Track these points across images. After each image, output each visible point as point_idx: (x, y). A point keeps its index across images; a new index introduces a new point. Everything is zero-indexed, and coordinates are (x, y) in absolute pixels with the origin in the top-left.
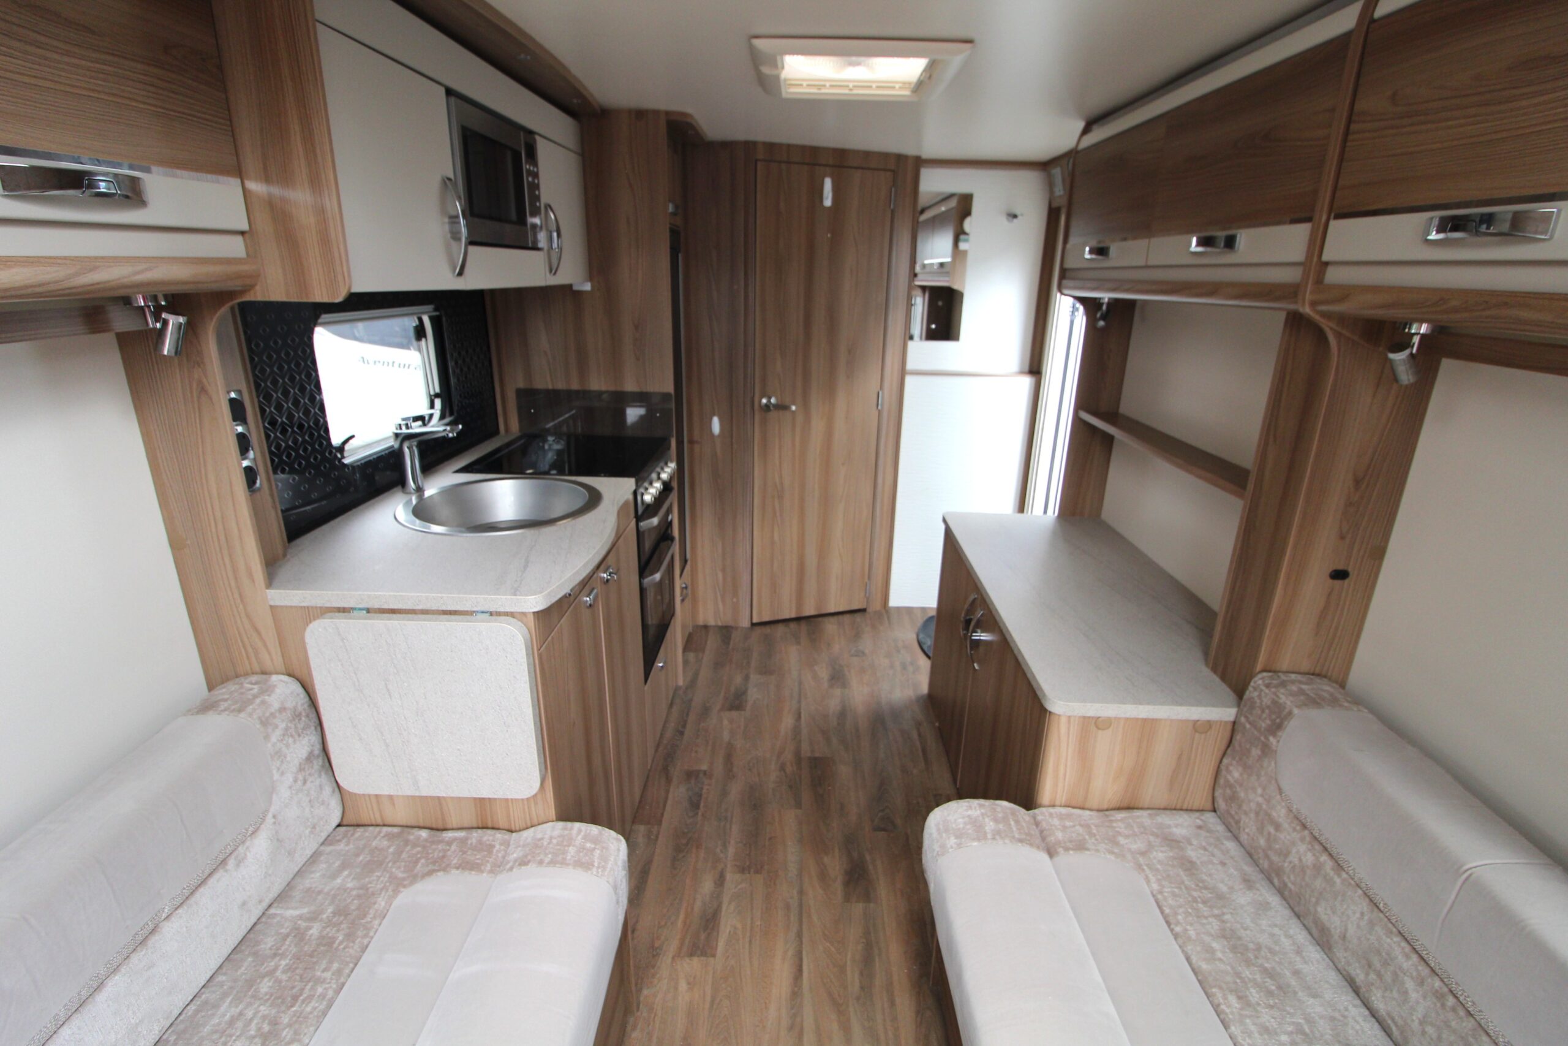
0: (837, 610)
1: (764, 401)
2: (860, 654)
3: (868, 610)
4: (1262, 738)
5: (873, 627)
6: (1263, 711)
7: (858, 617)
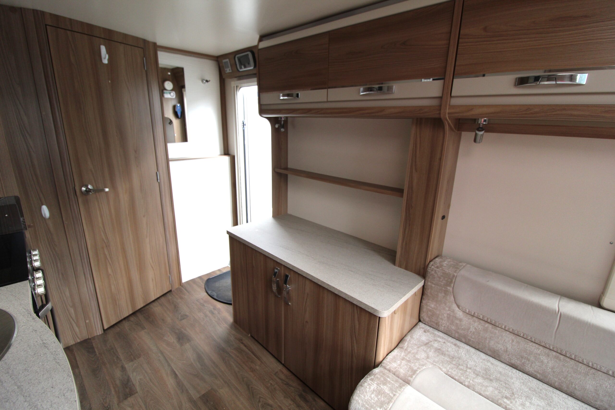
0: (156, 298)
1: (84, 189)
2: (184, 317)
3: (172, 290)
4: (443, 289)
5: (181, 298)
6: (440, 278)
7: (169, 296)
